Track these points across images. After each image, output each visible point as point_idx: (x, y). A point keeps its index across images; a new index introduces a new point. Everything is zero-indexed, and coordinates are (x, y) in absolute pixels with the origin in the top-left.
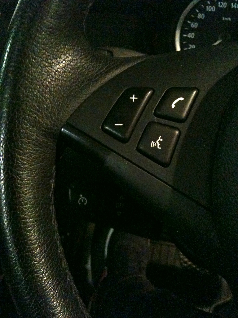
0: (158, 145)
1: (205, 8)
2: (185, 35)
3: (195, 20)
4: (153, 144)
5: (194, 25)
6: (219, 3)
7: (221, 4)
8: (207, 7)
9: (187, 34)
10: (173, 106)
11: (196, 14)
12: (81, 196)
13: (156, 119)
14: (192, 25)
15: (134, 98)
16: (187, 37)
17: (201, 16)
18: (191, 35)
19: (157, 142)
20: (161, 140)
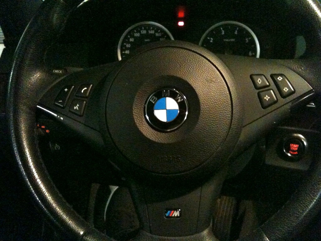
0: (77, 108)
1: (134, 35)
2: (123, 52)
3: (129, 42)
4: (75, 108)
5: (128, 46)
6: (141, 31)
7: (143, 32)
8: (135, 34)
9: (125, 51)
10: (82, 92)
11: (129, 39)
12: (56, 145)
13: (76, 98)
14: (127, 46)
15: (66, 90)
16: (125, 53)
17: (132, 40)
18: (127, 52)
19: (77, 107)
20: (78, 106)
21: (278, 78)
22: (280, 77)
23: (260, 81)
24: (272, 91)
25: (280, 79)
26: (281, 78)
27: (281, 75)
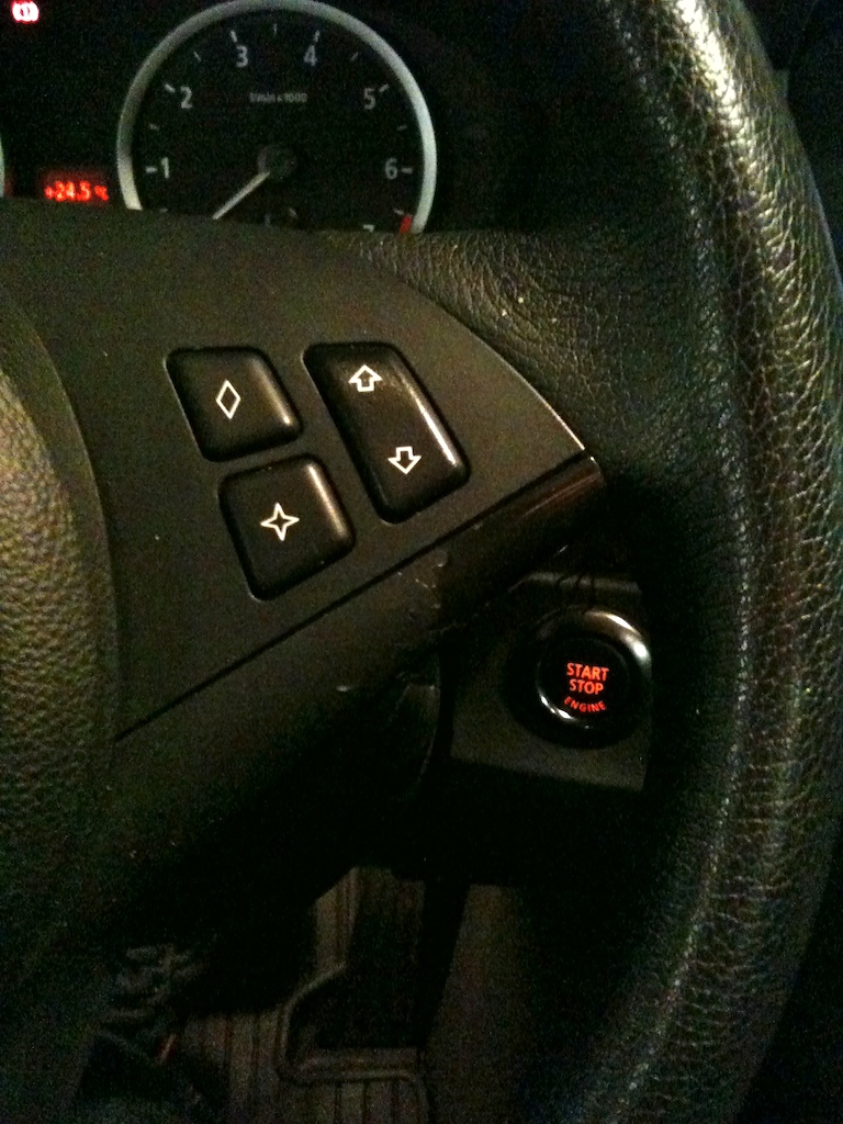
21: (355, 379)
22: (365, 368)
23: (228, 399)
24: (313, 472)
25: (364, 379)
26: (375, 377)
27: (375, 352)
